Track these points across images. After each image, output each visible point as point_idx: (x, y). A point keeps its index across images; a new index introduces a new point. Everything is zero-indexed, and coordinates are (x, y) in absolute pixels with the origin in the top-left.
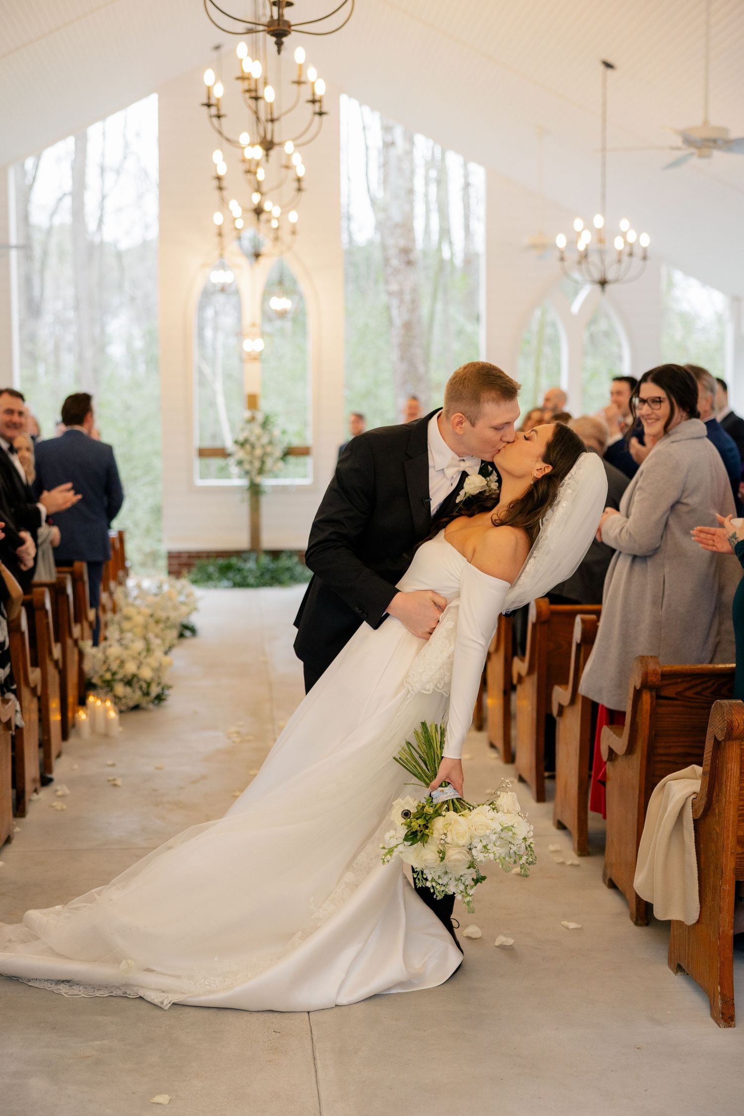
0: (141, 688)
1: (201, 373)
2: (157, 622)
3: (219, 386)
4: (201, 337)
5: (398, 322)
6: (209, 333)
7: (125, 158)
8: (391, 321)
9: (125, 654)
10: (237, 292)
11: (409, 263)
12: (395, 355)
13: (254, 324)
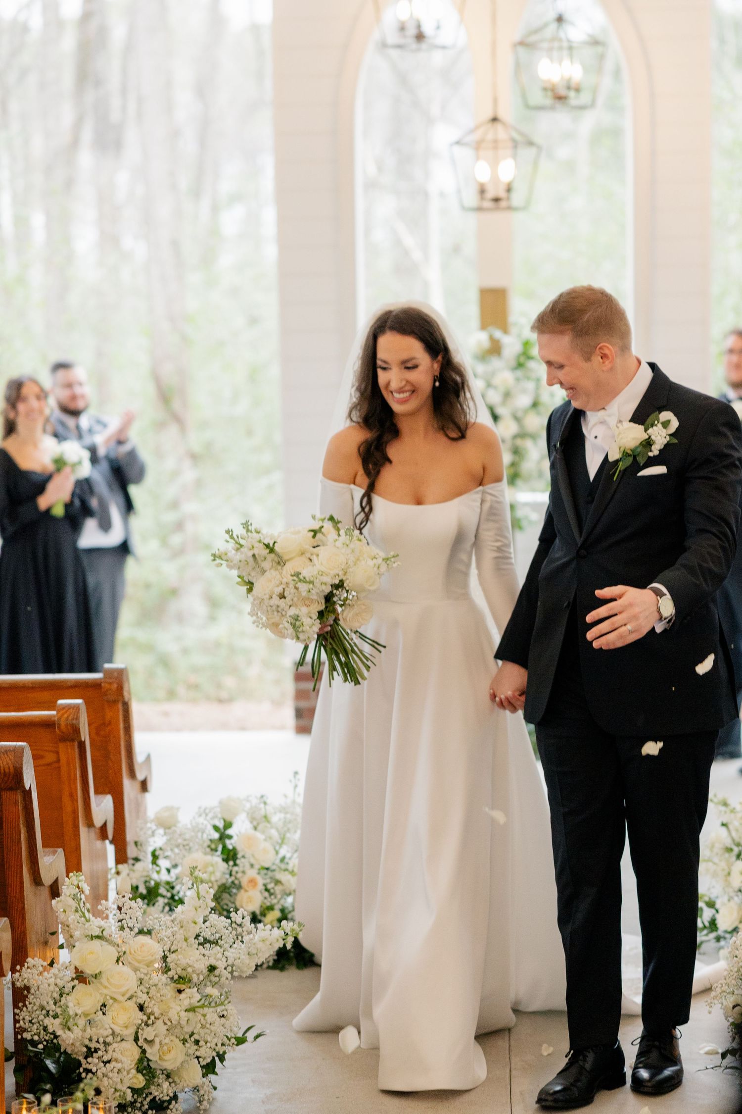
13: (495, 120)
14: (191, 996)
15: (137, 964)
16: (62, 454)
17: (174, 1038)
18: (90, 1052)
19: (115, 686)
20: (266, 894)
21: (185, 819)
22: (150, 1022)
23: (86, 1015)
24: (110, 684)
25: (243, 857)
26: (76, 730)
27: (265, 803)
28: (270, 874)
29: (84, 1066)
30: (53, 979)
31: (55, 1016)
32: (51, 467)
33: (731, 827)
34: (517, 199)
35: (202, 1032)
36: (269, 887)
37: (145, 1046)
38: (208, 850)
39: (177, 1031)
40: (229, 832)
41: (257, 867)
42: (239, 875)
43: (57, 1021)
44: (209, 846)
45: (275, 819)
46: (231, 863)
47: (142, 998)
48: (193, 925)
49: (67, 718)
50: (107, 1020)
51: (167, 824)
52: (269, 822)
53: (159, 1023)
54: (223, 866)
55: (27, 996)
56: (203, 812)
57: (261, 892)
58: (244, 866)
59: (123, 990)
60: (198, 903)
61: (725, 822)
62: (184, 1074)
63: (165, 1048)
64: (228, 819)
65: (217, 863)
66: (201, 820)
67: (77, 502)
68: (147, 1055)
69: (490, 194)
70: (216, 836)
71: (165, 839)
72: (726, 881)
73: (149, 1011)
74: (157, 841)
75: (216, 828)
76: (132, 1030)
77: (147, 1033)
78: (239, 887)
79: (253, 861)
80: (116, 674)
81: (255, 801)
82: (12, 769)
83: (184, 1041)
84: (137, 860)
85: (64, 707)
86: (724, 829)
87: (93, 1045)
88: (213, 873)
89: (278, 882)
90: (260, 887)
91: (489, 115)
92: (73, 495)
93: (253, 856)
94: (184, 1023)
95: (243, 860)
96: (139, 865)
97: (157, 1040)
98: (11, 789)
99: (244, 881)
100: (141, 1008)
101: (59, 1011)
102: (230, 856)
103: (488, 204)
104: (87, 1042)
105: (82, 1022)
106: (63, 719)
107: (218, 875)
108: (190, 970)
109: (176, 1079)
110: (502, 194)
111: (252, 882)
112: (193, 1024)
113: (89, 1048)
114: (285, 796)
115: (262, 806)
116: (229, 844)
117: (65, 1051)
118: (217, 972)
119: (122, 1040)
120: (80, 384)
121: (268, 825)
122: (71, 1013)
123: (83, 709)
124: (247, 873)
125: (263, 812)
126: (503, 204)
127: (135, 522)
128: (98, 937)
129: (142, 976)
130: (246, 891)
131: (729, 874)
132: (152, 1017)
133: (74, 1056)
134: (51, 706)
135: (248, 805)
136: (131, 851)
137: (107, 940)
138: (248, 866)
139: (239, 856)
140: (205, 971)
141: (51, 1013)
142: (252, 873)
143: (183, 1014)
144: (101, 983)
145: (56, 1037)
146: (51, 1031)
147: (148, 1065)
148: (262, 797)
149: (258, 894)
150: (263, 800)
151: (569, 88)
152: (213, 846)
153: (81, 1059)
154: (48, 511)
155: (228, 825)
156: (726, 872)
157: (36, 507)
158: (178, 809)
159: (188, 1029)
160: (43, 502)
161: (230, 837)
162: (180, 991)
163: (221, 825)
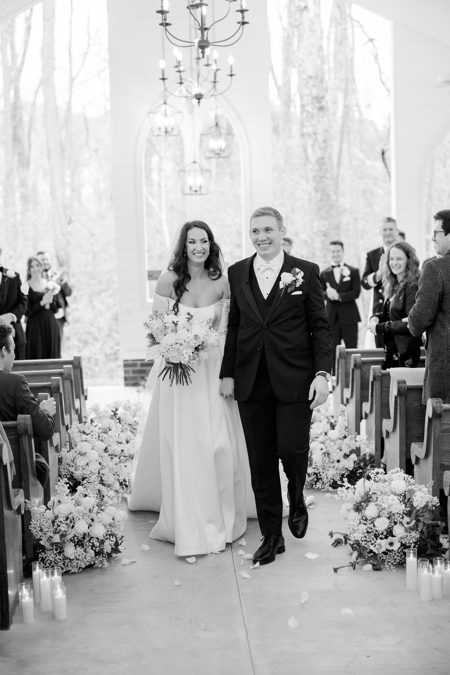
0: (93, 546)
1: (149, 205)
2: (112, 456)
3: (163, 216)
4: (149, 177)
5: (313, 159)
6: (155, 176)
7: (89, 47)
8: (307, 157)
9: (75, 511)
10: (179, 134)
11: (321, 108)
12: (310, 187)
13: (195, 162)
14: (116, 460)
15: (98, 450)
16: (47, 286)
17: (111, 473)
18: (83, 479)
19: (77, 363)
21: (102, 409)
22: (103, 468)
23: (82, 466)
24: (76, 362)
25: (123, 420)
26: (70, 376)
27: (129, 402)
28: (131, 426)
29: (82, 483)
30: (72, 454)
31: (72, 467)
32: (45, 291)
34: (204, 191)
35: (120, 471)
37: (102, 476)
38: (110, 418)
39: (112, 471)
40: (117, 412)
41: (127, 424)
43: (73, 468)
44: (110, 417)
45: (133, 408)
47: (101, 461)
48: (115, 437)
49: (67, 372)
50: (89, 468)
51: (95, 410)
53: (106, 468)
55: (62, 461)
56: (108, 406)
59: (94, 458)
60: (116, 430)
62: (114, 486)
63: (109, 476)
64: (117, 408)
66: (107, 408)
67: (55, 303)
68: (103, 479)
69: (193, 189)
70: (113, 414)
71: (95, 415)
73: (103, 464)
74: (92, 416)
75: (112, 411)
76: (98, 471)
77: (102, 472)
79: (126, 422)
80: (78, 358)
81: (126, 402)
82: (56, 386)
83: (114, 475)
84: (85, 422)
85: (66, 368)
87: (85, 476)
91: (193, 161)
92: (53, 300)
93: (126, 420)
94: (114, 468)
95: (123, 421)
96: (86, 424)
97: (106, 474)
98: (56, 393)
100: (100, 464)
101: (74, 465)
103: (193, 193)
104: (83, 475)
105: (81, 469)
106: (66, 372)
108: (116, 451)
109: (111, 487)
110: (198, 189)
112: (116, 469)
113: (83, 477)
114: (136, 400)
115: (128, 403)
117: (75, 478)
118: (124, 452)
119: (94, 474)
120: (47, 260)
122: (78, 465)
123: (72, 368)
125: (128, 406)
126: (198, 192)
127: (68, 309)
128: (85, 441)
129: (100, 454)
132: (104, 467)
133: (78, 480)
134: (62, 368)
135: (123, 404)
136: (84, 420)
137: (88, 442)
138: (124, 423)
139: (121, 420)
140: (121, 452)
141: (71, 466)
143: (114, 466)
144: (87, 456)
145: (73, 473)
146: (71, 471)
147: (103, 482)
148: (128, 400)
150: (128, 401)
151: (221, 150)
152: (112, 417)
153: (81, 481)
154: (44, 306)
155: (117, 410)
157: (40, 305)
158: (99, 405)
159: (115, 471)
160: (42, 303)
161: (117, 414)
162: (112, 458)
163: (114, 410)
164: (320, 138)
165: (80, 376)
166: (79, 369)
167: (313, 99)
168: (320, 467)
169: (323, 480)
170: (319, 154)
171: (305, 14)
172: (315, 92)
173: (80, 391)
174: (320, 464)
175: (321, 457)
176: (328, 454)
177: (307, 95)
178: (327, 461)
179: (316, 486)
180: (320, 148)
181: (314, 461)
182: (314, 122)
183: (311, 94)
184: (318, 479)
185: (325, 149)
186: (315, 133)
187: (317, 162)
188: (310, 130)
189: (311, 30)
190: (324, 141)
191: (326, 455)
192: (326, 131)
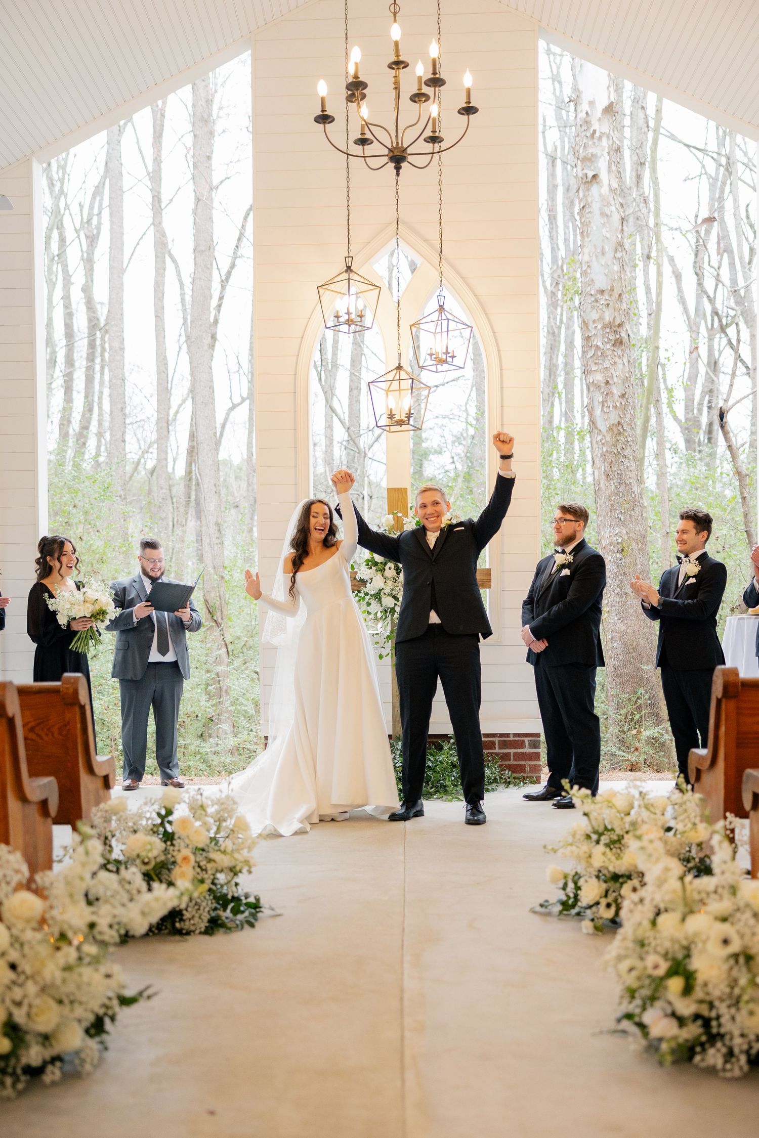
13: (399, 368)
20: (198, 870)
25: (180, 838)
28: (204, 854)
33: (591, 816)
36: (202, 864)
38: (151, 832)
40: (170, 818)
41: (192, 847)
42: (175, 854)
44: (152, 830)
46: (169, 843)
52: (205, 810)
54: (162, 846)
57: (194, 868)
58: (179, 846)
61: (586, 812)
64: (168, 806)
65: (154, 842)
69: (397, 418)
70: (159, 821)
72: (587, 862)
75: (159, 814)
78: (174, 863)
79: (187, 841)
80: (72, 681)
86: (585, 818)
88: (151, 850)
89: (210, 860)
90: (192, 863)
93: (188, 837)
95: (179, 841)
97: (26, 1002)
99: (179, 859)
102: (169, 837)
107: (155, 853)
111: (185, 859)
115: (199, 797)
116: (169, 828)
121: (203, 813)
124: (182, 852)
125: (200, 803)
130: (180, 867)
131: (590, 856)
132: (23, 976)
138: (183, 846)
139: (176, 837)
142: (186, 852)
143: (58, 973)
149: (191, 869)
152: (155, 829)
155: (169, 812)
156: (587, 855)
161: (170, 823)
163: (163, 812)
164: (616, 391)
165: (79, 726)
166: (77, 709)
167: (604, 327)
168: (722, 1000)
169: (727, 1042)
170: (614, 418)
171: (594, 189)
172: (608, 317)
173: (78, 763)
174: (718, 989)
175: (725, 967)
176: (749, 958)
177: (594, 322)
178: (743, 981)
179: (703, 1060)
180: (615, 407)
181: (701, 978)
182: (607, 364)
183: (601, 318)
184: (713, 1038)
185: (624, 408)
186: (607, 383)
187: (610, 429)
188: (599, 378)
189: (603, 214)
190: (623, 396)
191: (742, 960)
192: (626, 380)
